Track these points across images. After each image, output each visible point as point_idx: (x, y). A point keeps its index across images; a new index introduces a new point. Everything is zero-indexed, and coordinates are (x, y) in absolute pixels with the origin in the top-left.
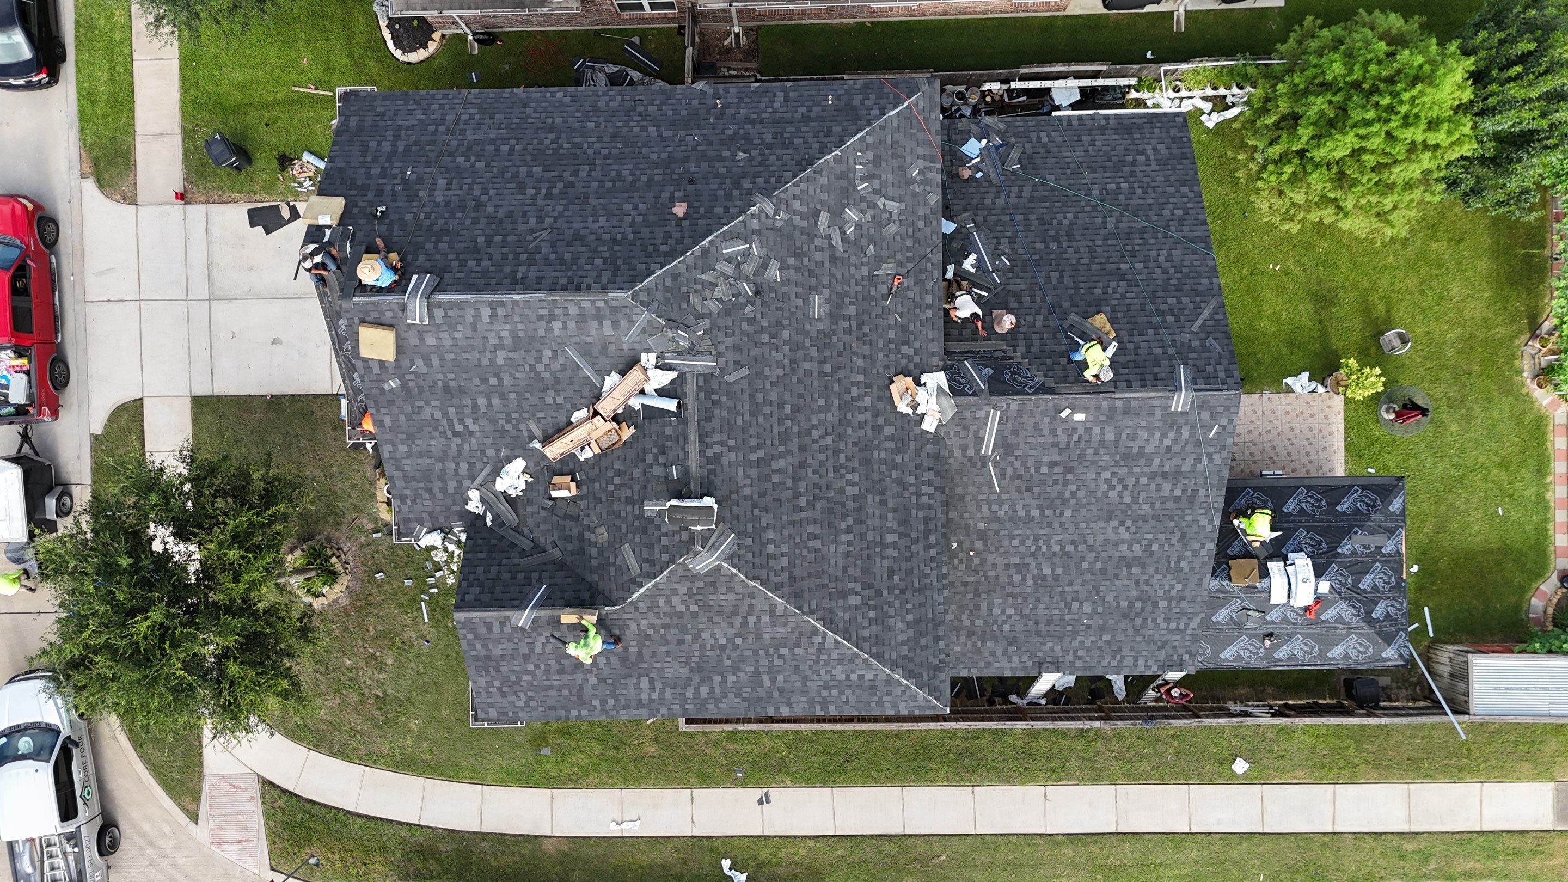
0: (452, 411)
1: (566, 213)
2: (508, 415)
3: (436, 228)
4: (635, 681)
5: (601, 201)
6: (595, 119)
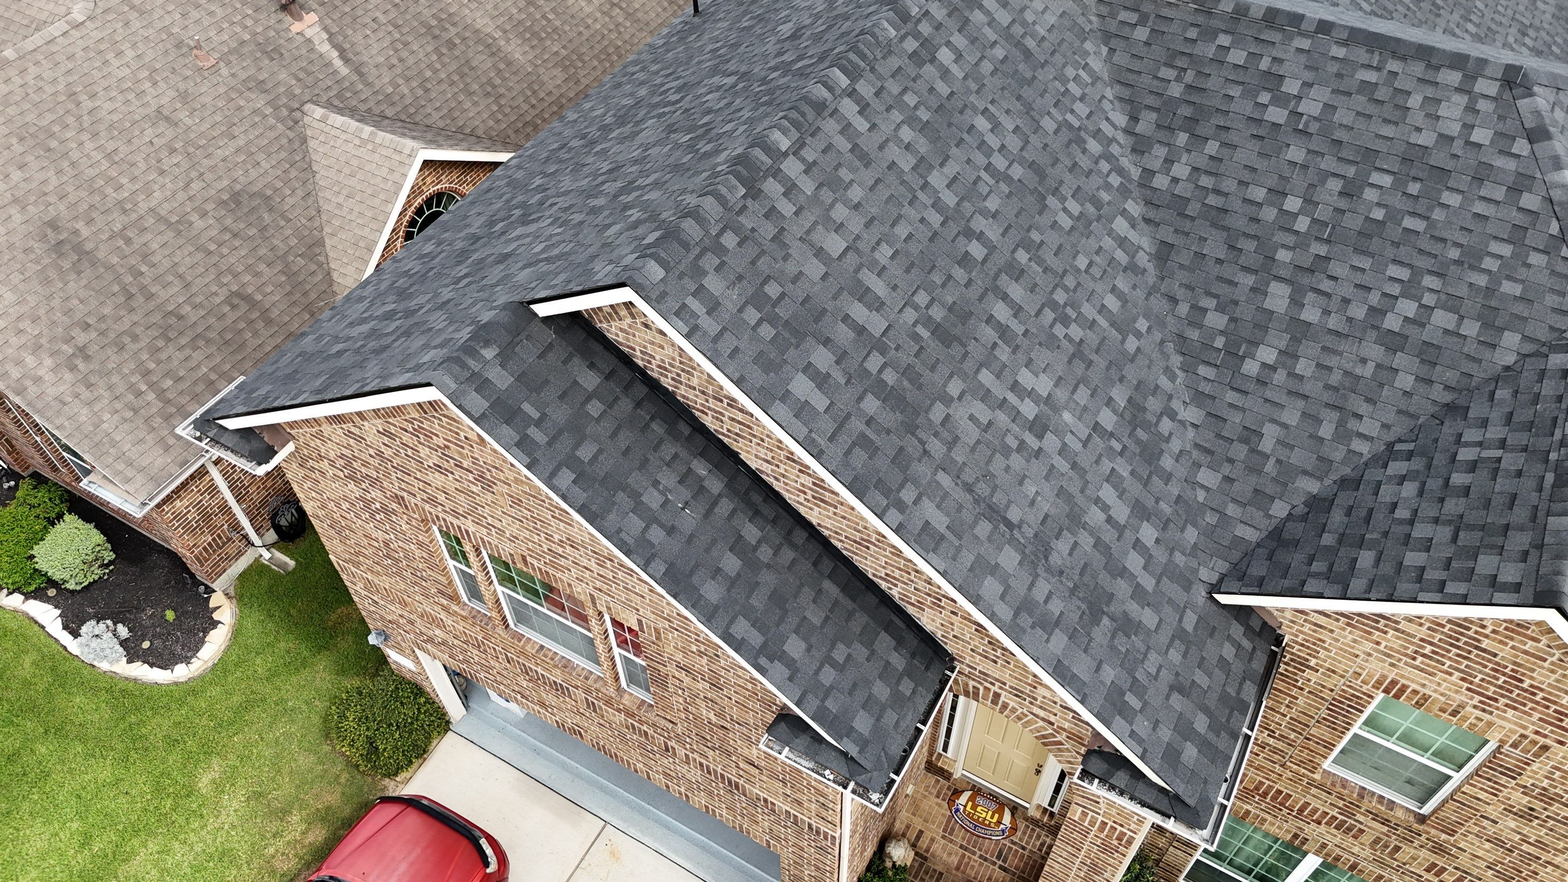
0: (986, 377)
2: (1054, 305)
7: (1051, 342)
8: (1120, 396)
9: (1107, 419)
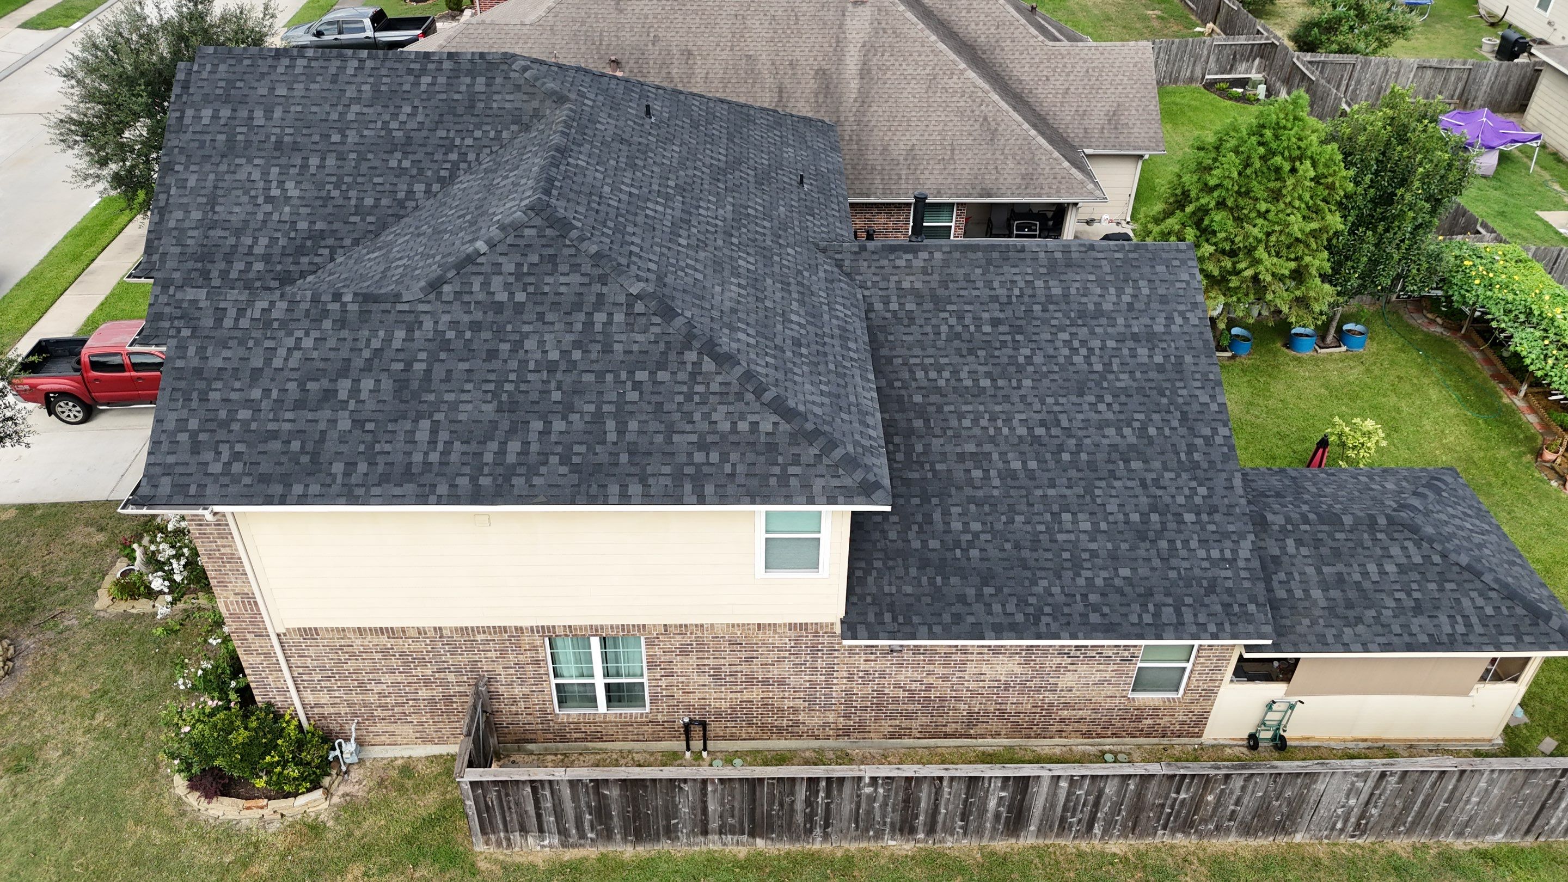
4: (408, 426)
7: (320, 186)
8: (320, 226)
9: (303, 225)
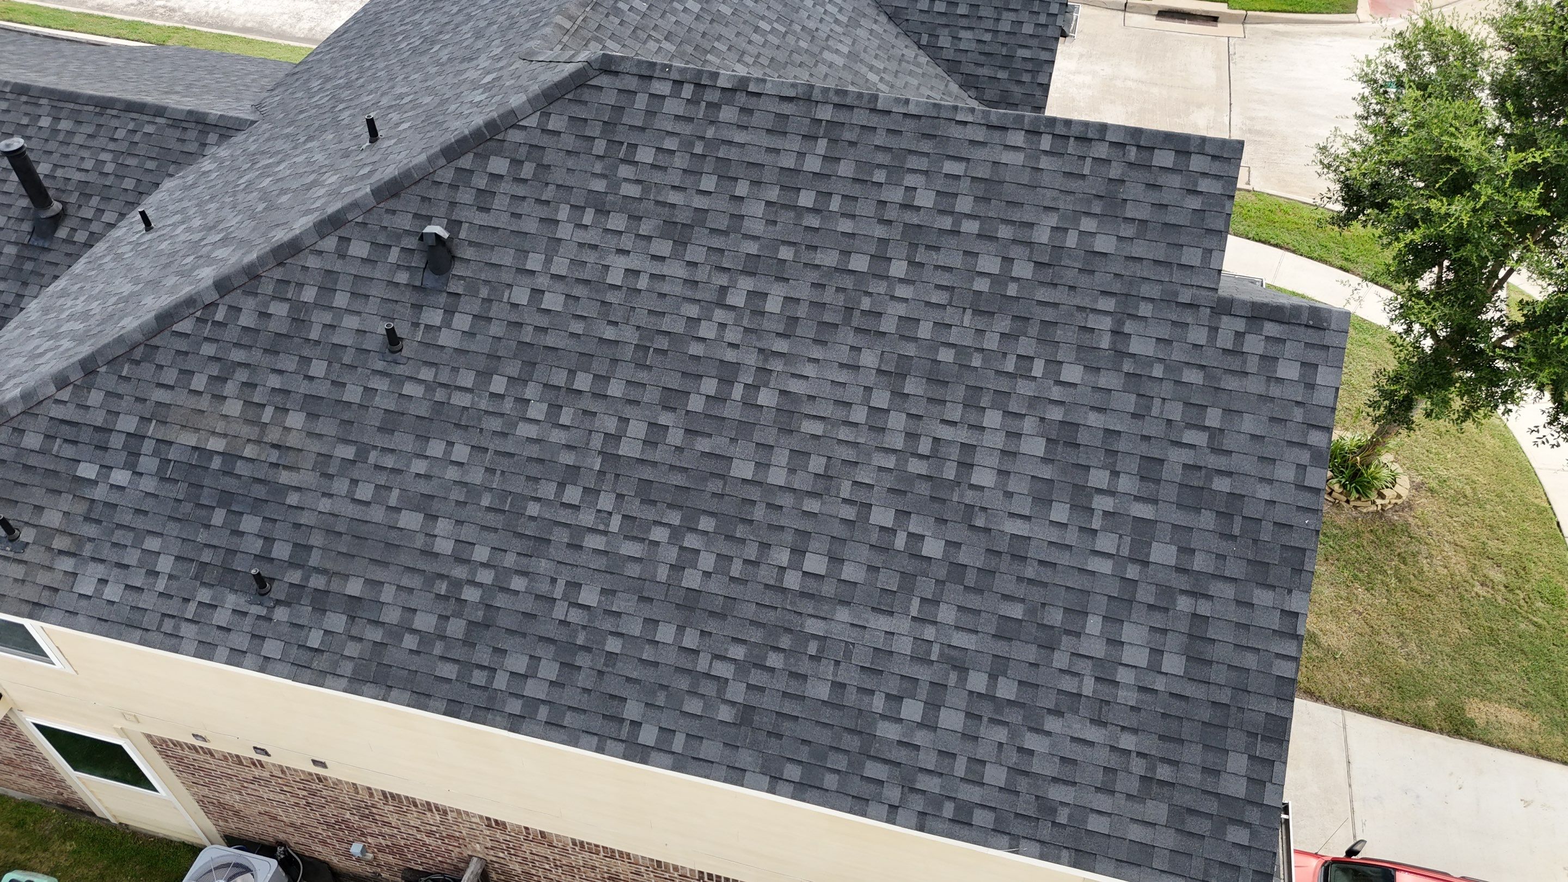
1: (693, 311)
3: (1003, 324)
5: (609, 333)
6: (575, 616)
